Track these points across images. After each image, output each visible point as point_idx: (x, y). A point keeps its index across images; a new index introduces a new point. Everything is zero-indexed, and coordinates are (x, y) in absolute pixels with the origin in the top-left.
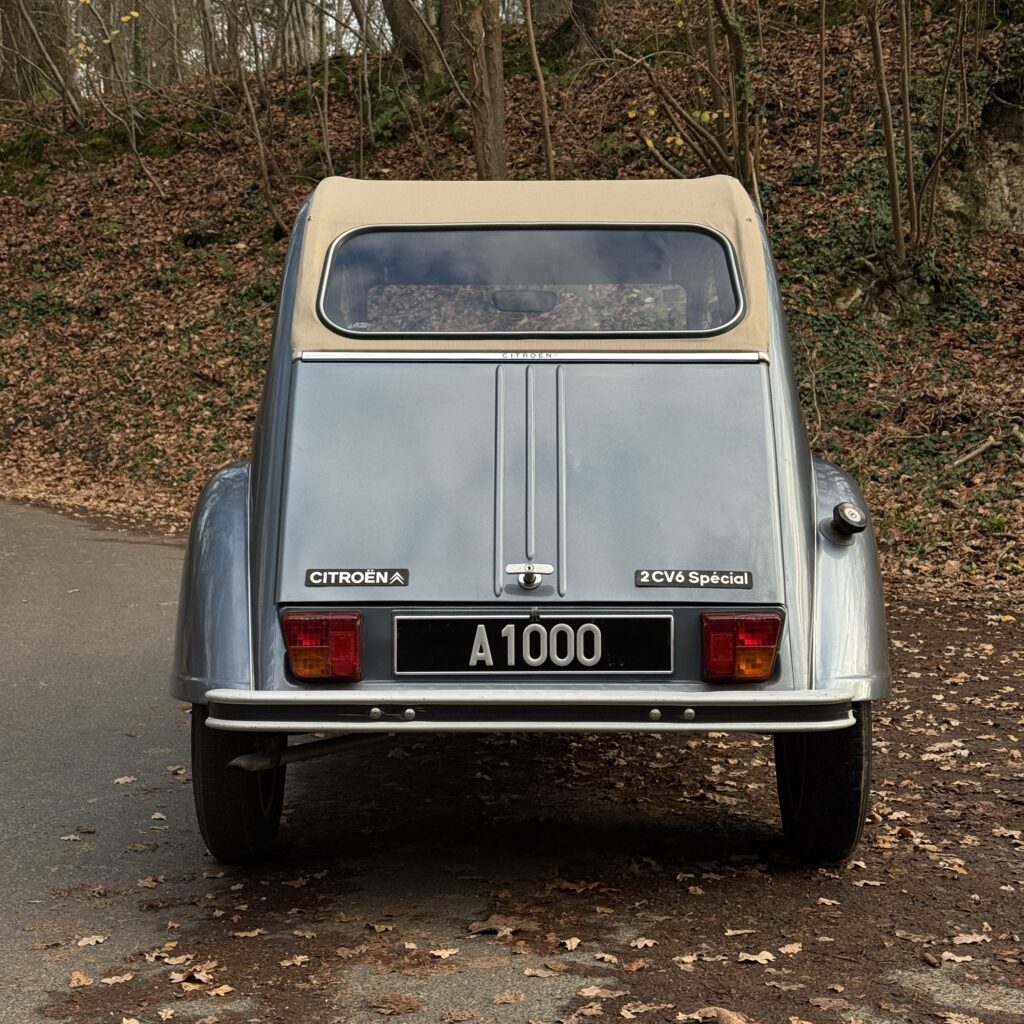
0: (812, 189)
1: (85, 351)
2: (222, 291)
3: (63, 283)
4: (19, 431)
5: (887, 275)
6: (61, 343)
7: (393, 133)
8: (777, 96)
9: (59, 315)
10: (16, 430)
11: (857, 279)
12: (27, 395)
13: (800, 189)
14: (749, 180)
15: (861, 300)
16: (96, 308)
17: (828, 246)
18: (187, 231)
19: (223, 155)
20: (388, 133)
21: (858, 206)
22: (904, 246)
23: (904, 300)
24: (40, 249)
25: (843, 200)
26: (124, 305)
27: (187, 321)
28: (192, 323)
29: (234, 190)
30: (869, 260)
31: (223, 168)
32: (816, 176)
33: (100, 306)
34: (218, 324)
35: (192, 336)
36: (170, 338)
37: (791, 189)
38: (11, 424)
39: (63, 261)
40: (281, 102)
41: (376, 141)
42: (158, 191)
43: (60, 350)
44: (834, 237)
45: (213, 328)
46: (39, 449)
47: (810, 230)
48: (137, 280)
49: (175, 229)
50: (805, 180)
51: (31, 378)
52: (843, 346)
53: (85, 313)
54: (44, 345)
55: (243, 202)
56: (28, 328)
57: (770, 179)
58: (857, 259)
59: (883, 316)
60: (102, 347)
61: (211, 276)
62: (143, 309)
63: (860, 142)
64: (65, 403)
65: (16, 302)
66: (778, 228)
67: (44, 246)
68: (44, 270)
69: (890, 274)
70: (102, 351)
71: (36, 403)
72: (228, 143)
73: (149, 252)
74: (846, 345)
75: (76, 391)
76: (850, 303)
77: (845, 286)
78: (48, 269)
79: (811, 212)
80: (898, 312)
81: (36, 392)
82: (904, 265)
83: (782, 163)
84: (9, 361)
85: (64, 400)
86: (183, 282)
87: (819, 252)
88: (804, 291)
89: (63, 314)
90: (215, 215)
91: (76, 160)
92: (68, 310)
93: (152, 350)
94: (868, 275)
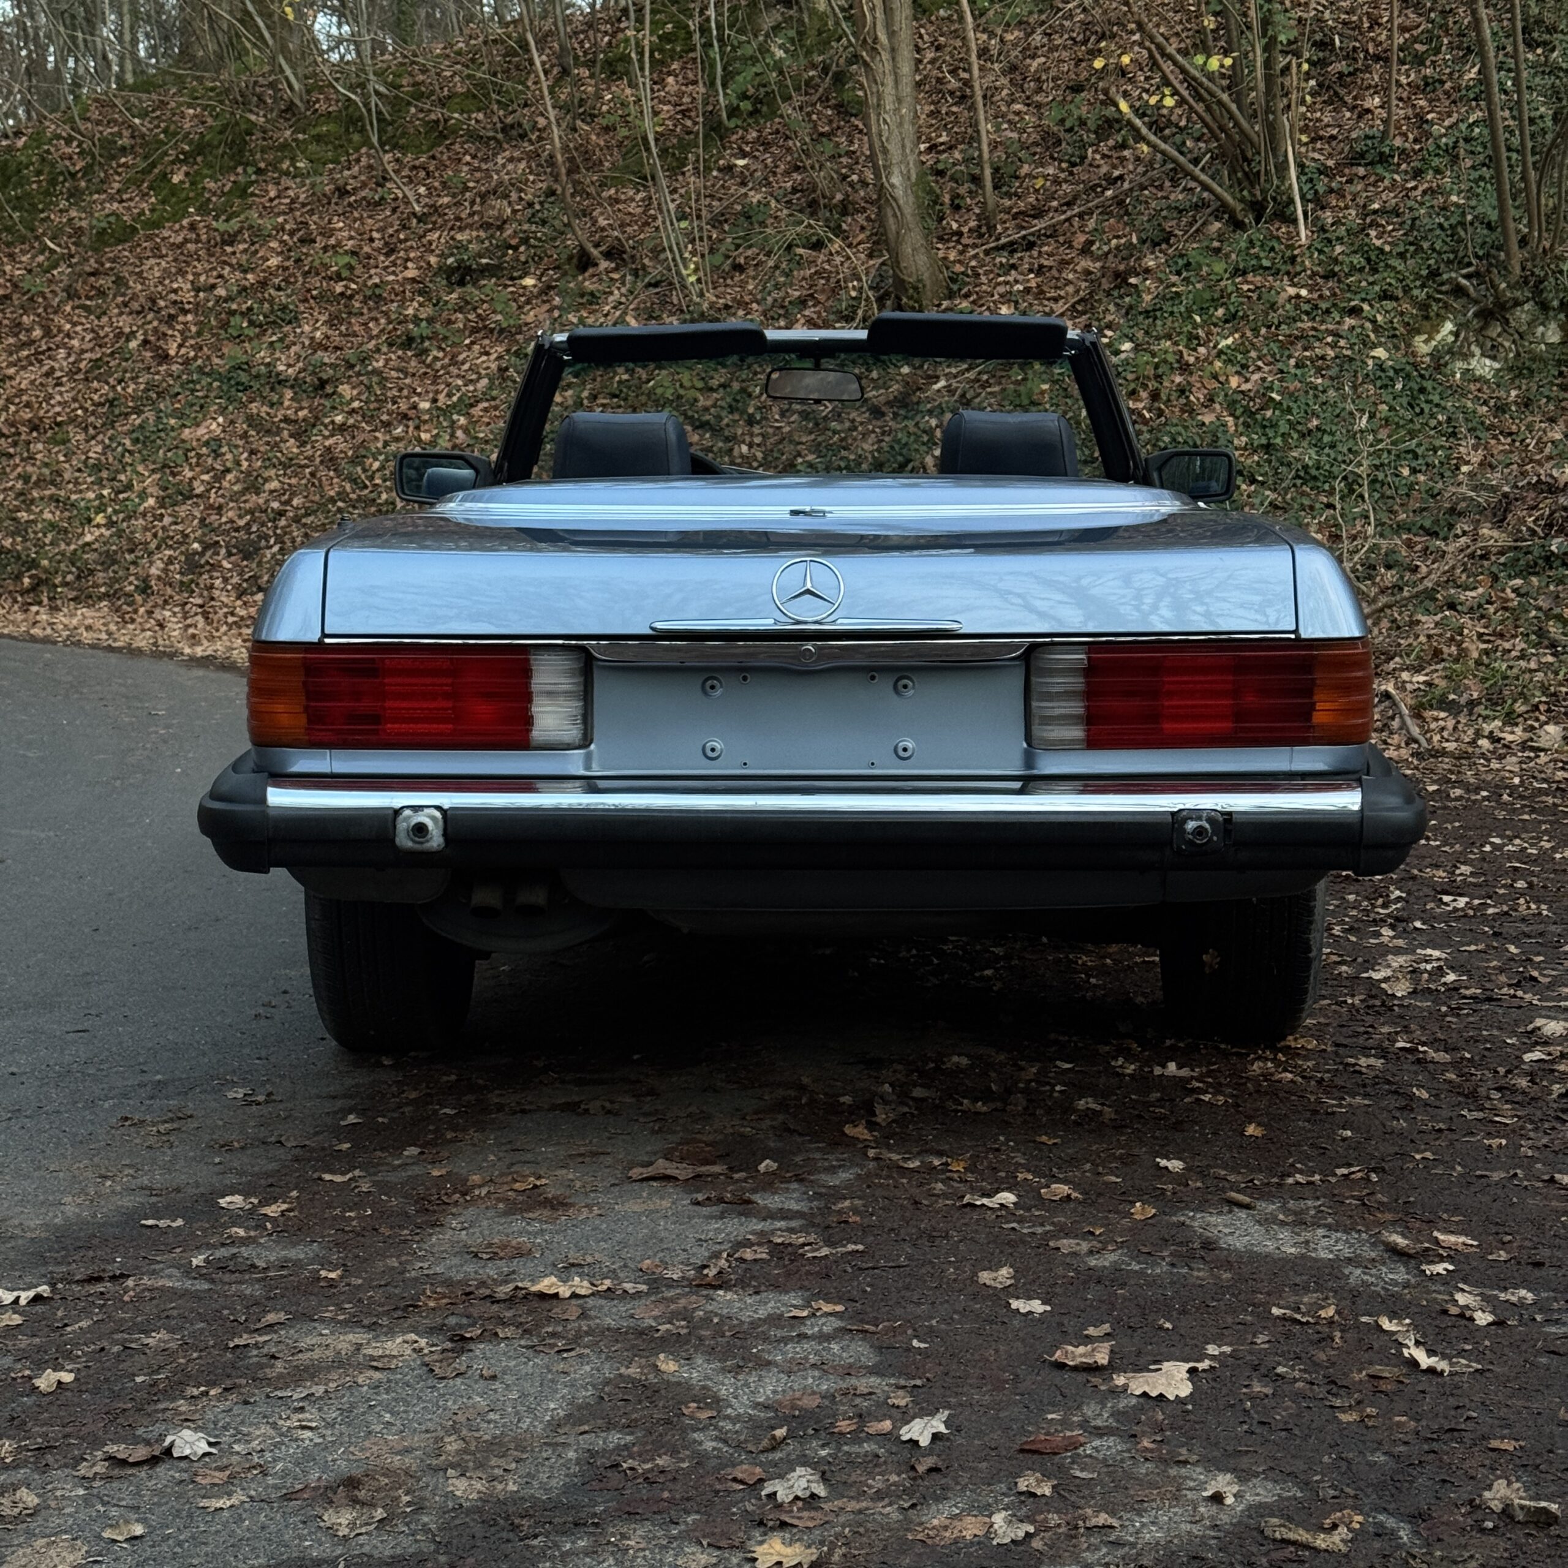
0: (1380, 170)
1: (303, 444)
2: (500, 349)
3: (272, 343)
4: (208, 563)
5: (1491, 299)
6: (268, 432)
7: (754, 105)
8: (1331, 29)
9: (266, 391)
10: (203, 561)
11: (1446, 306)
12: (219, 509)
13: (1361, 171)
14: (1281, 159)
15: (1451, 339)
16: (320, 379)
17: (1402, 255)
18: (450, 260)
19: (506, 146)
20: (745, 106)
21: (1450, 194)
22: (1518, 255)
23: (1522, 338)
24: (239, 293)
25: (1426, 186)
26: (359, 374)
27: (450, 395)
28: (455, 399)
29: (521, 199)
30: (1467, 277)
31: (504, 166)
32: (1387, 150)
33: (325, 377)
34: (494, 399)
35: (455, 417)
36: (425, 422)
37: (1347, 171)
38: (196, 553)
39: (272, 312)
40: (590, 64)
41: (729, 118)
42: (408, 203)
43: (268, 443)
44: (1411, 244)
45: (486, 404)
46: (237, 587)
47: (1373, 233)
48: (378, 336)
49: (433, 260)
50: (1369, 157)
51: (225, 484)
52: (1422, 410)
53: (304, 387)
54: (245, 436)
55: (533, 215)
56: (223, 411)
57: (1316, 156)
58: (1445, 276)
59: (1488, 362)
60: (326, 438)
61: (485, 327)
62: (386, 379)
63: (1454, 96)
64: (274, 520)
65: (204, 374)
66: (1325, 231)
67: (245, 289)
68: (245, 325)
69: (1497, 297)
70: (327, 443)
71: (232, 521)
72: (512, 126)
73: (396, 295)
74: (1426, 407)
75: (288, 502)
76: (1434, 343)
77: (1427, 318)
78: (252, 323)
79: (1376, 206)
80: (1511, 355)
81: (231, 505)
82: (1517, 282)
83: (1335, 132)
84: (194, 461)
85: (272, 516)
86: (445, 338)
87: (1387, 266)
88: (1362, 327)
89: (272, 389)
90: (492, 236)
91: (293, 160)
92: (279, 383)
93: (397, 439)
94: (1464, 300)
